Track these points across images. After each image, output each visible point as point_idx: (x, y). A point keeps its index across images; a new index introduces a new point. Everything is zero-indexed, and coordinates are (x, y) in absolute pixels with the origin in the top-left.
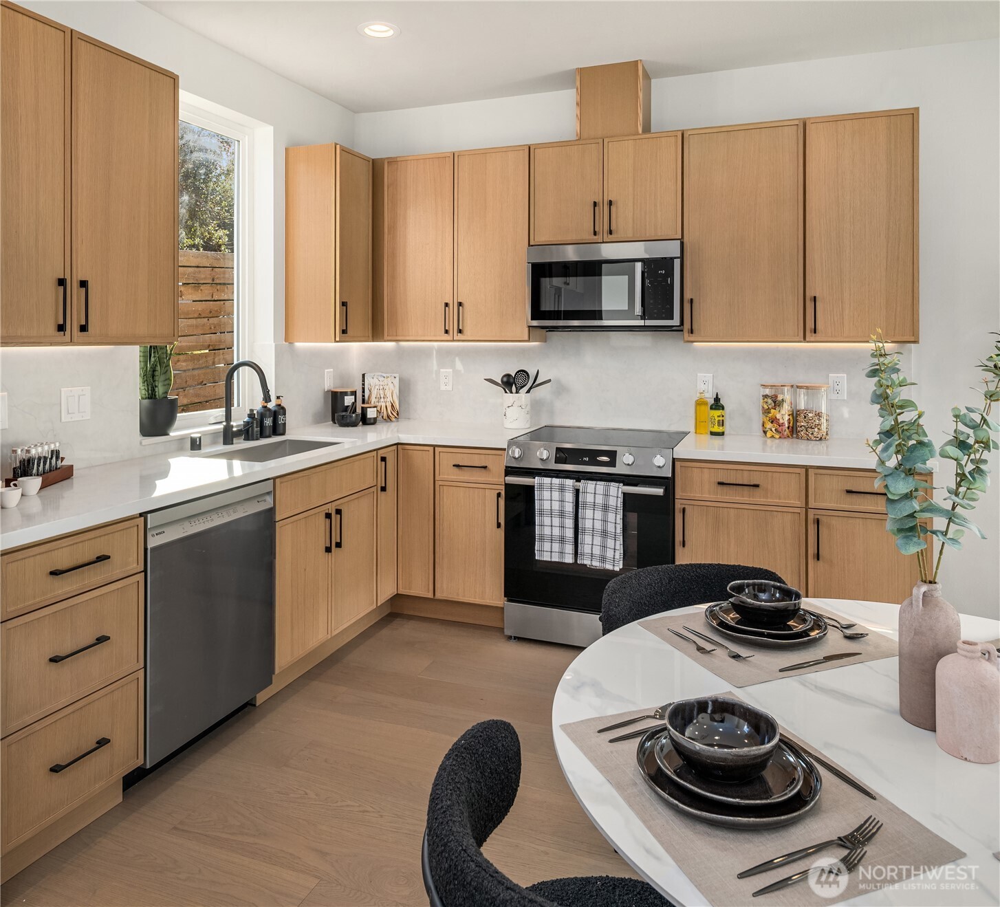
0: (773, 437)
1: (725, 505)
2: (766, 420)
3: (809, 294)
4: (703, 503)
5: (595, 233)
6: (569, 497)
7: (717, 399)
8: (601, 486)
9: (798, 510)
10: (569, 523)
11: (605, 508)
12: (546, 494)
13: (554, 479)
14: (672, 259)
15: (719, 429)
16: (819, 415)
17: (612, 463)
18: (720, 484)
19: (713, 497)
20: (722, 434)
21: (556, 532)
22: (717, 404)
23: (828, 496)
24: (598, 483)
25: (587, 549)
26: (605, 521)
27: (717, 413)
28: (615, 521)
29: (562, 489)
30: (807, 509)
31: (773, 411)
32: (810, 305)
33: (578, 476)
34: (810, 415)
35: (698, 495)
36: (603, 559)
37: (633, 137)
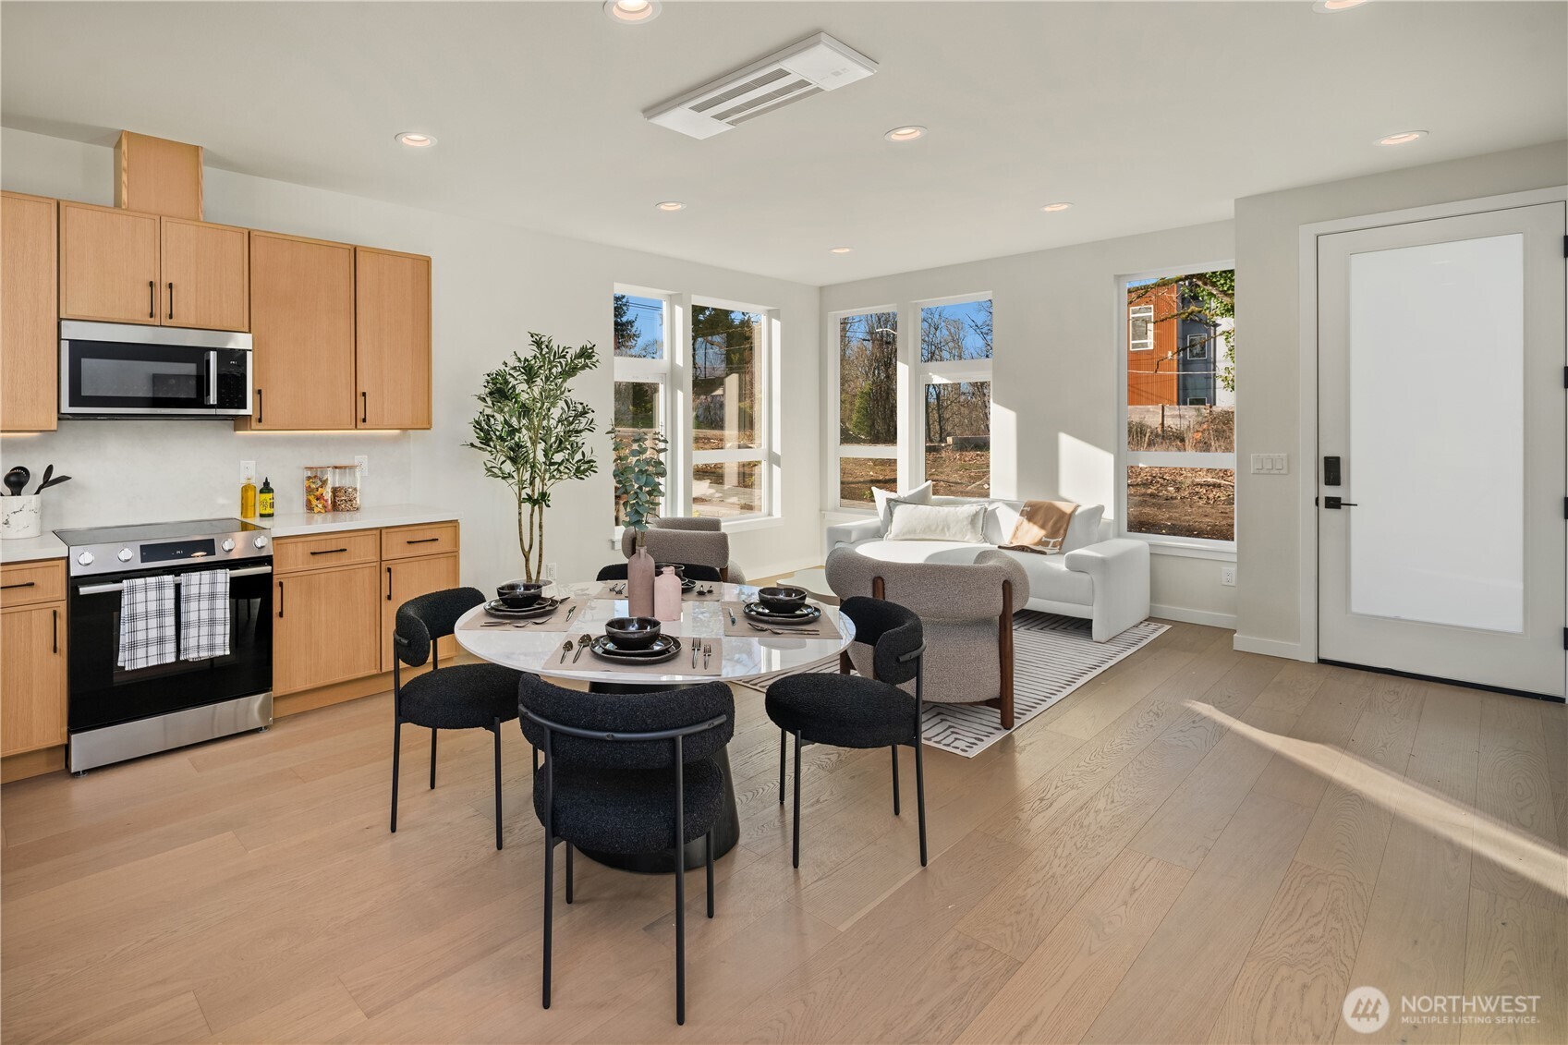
0: (320, 512)
1: (317, 571)
2: (312, 498)
3: (360, 390)
4: (297, 574)
5: (151, 316)
6: (170, 593)
7: (266, 484)
8: (206, 575)
9: (375, 564)
10: (170, 620)
11: (213, 596)
12: (140, 597)
13: (147, 578)
14: (244, 352)
15: (269, 511)
16: (355, 489)
17: (211, 552)
18: (313, 554)
19: (306, 567)
20: (271, 515)
21: (153, 634)
22: (267, 488)
23: (395, 548)
24: (202, 572)
25: (193, 642)
26: (212, 609)
27: (268, 496)
28: (223, 607)
29: (160, 587)
30: (381, 560)
31: (320, 489)
32: (360, 399)
33: (176, 571)
34: (350, 490)
35: (293, 568)
36: (212, 647)
37: (195, 223)
